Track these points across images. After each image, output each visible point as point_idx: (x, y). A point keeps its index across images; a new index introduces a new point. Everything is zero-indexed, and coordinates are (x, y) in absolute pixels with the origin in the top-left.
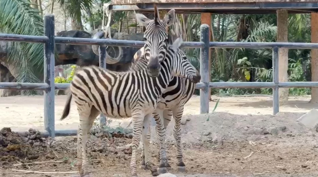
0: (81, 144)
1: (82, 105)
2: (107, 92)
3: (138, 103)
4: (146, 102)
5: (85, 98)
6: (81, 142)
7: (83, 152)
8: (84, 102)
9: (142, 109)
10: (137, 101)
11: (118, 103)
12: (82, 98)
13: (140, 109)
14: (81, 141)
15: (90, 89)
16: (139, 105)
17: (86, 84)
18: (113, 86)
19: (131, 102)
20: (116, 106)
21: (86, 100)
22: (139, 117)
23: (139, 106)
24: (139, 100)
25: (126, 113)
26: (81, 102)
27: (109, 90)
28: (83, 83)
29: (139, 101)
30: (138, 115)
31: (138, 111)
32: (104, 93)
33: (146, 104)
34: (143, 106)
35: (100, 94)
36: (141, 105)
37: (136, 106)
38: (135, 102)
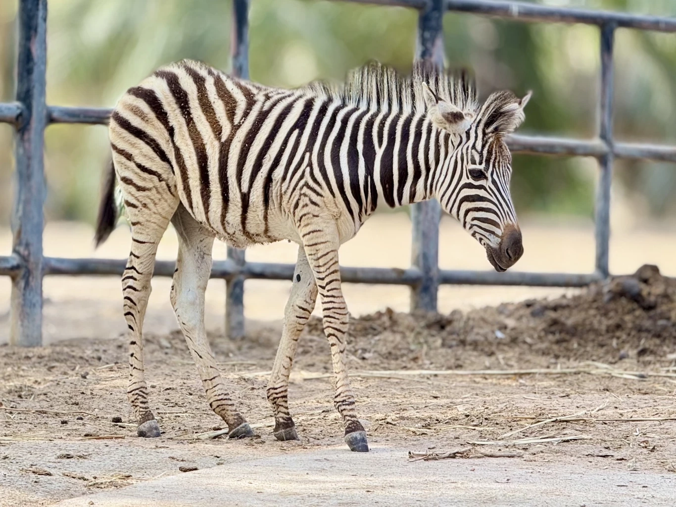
1: (149, 189)
2: (217, 144)
3: (305, 195)
4: (326, 192)
5: (156, 164)
8: (155, 178)
9: (320, 215)
10: (301, 188)
11: (245, 189)
12: (147, 164)
13: (314, 216)
15: (171, 131)
16: (306, 200)
17: (162, 116)
18: (236, 128)
19: (285, 192)
20: (239, 195)
21: (160, 171)
22: (319, 241)
23: (306, 205)
24: (307, 185)
25: (266, 224)
26: (144, 179)
27: (223, 140)
28: (152, 115)
29: (305, 190)
30: (315, 233)
31: (309, 221)
32: (208, 147)
33: (325, 199)
34: (320, 205)
35: (196, 149)
36: (314, 200)
37: (301, 205)
38: (297, 192)
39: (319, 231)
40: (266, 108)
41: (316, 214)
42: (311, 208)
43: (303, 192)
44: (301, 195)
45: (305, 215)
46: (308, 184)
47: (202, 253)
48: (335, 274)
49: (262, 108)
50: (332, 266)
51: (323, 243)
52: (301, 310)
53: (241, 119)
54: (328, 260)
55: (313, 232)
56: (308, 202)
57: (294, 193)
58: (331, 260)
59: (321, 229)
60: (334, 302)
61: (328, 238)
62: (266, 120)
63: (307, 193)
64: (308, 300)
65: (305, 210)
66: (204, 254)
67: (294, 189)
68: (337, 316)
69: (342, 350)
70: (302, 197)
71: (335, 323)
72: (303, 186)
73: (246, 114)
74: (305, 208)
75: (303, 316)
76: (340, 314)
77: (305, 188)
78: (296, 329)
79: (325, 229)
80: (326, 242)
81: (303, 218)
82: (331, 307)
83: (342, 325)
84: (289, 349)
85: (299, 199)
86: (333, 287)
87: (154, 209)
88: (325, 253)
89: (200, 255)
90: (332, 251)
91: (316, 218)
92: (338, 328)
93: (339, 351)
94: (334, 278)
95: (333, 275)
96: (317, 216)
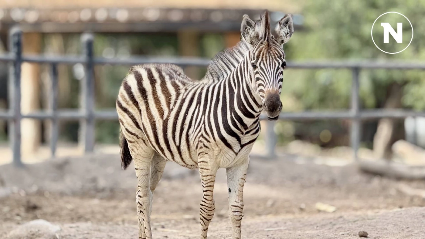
0: (141, 213)
1: (133, 142)
2: (161, 121)
4: (211, 140)
5: (134, 129)
6: (142, 210)
7: (145, 228)
8: (135, 137)
9: (209, 153)
10: (199, 138)
13: (206, 153)
14: (140, 208)
17: (136, 103)
18: (170, 111)
22: (205, 167)
27: (164, 119)
28: (131, 102)
30: (203, 163)
31: (202, 156)
32: (157, 123)
33: (211, 144)
34: (209, 148)
35: (151, 124)
36: (205, 145)
37: (199, 147)
38: (197, 140)
39: (206, 162)
40: (184, 97)
41: (207, 152)
42: (204, 149)
43: (200, 140)
44: (199, 141)
45: (201, 153)
46: (203, 135)
47: (156, 170)
48: (210, 187)
49: (183, 97)
50: (209, 183)
51: (206, 169)
52: (234, 207)
53: (173, 106)
54: (208, 179)
55: (203, 162)
56: (203, 146)
57: (195, 140)
58: (209, 179)
59: (207, 161)
60: (206, 203)
61: (209, 167)
62: (184, 103)
63: (202, 141)
64: (237, 201)
65: (201, 150)
66: (157, 171)
67: (196, 138)
68: (206, 211)
69: (205, 229)
70: (200, 143)
71: (204, 214)
72: (201, 136)
73: (175, 103)
74: (201, 149)
75: (237, 211)
76: (207, 210)
77: (201, 137)
78: (235, 219)
79: (209, 162)
80: (208, 169)
81: (200, 154)
82: (204, 204)
83: (207, 216)
84: (236, 233)
85: (198, 144)
86: (207, 194)
87: (137, 152)
88: (206, 175)
89: (155, 171)
90: (210, 175)
91: (206, 155)
92: (205, 217)
93: (203, 229)
94: (209, 189)
95: (208, 187)
96: (207, 154)
